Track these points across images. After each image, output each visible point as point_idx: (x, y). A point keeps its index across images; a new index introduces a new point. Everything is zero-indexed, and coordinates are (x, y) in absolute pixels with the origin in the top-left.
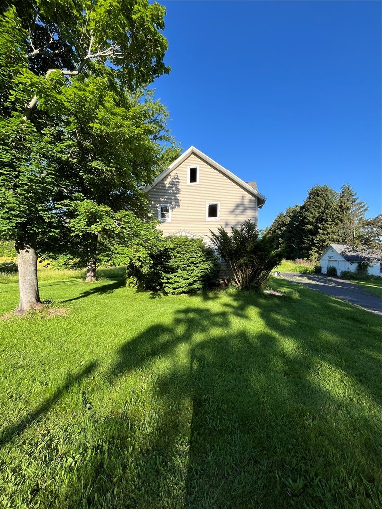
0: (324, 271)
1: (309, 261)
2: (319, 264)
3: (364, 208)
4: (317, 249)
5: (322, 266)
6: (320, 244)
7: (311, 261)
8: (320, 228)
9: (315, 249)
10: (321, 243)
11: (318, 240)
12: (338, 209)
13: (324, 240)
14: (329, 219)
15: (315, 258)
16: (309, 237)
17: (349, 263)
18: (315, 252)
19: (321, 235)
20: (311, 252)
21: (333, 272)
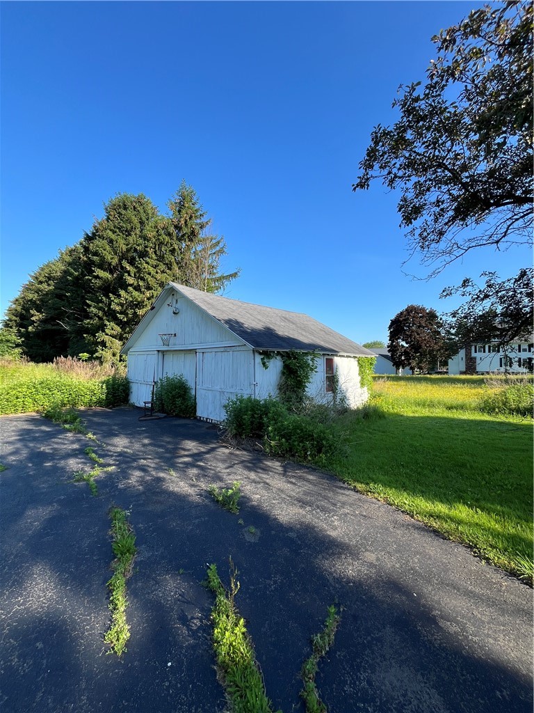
0: (142, 396)
1: (97, 363)
2: (123, 372)
3: (218, 248)
4: (118, 329)
5: (132, 378)
6: (127, 315)
7: (100, 360)
8: (129, 273)
9: (112, 328)
10: (130, 312)
11: (122, 305)
12: (172, 229)
13: (139, 302)
14: (151, 251)
15: (114, 355)
16: (101, 301)
17: (258, 358)
18: (113, 336)
19: (130, 288)
20: (101, 336)
21: (179, 401)
